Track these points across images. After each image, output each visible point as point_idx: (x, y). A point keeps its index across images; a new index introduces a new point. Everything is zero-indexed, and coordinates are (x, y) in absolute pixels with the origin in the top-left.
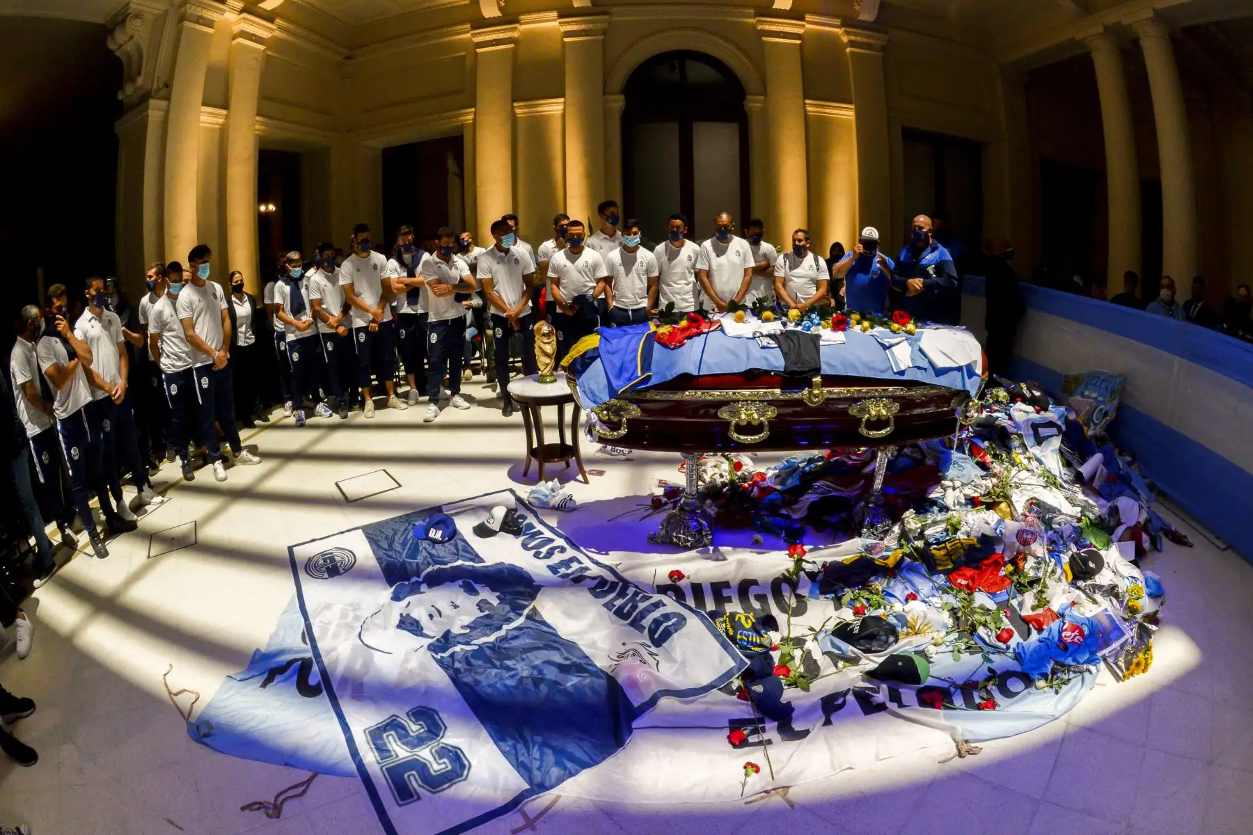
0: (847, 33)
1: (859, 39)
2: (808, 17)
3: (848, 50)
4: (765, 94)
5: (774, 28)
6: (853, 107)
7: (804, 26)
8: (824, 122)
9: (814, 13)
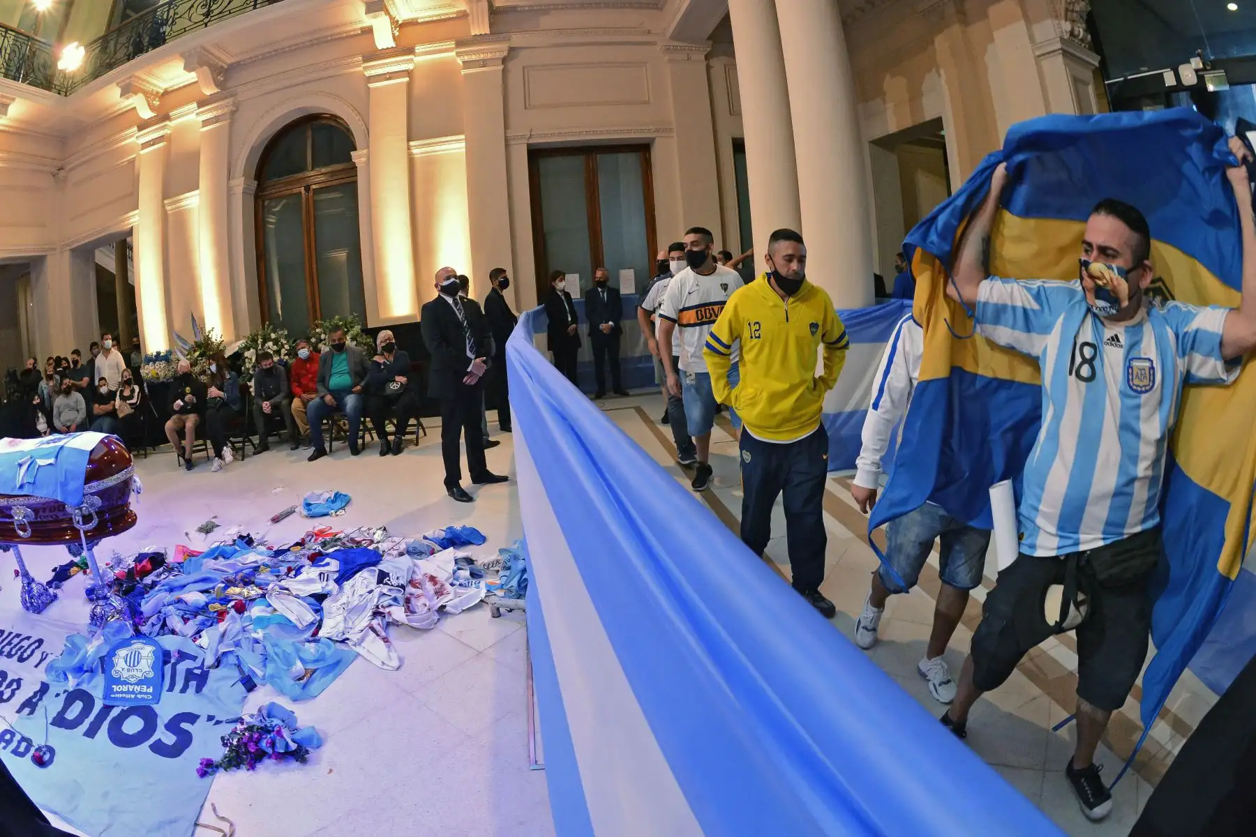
0: (458, 54)
1: (474, 57)
2: (419, 49)
3: (463, 72)
4: (368, 147)
5: (380, 71)
6: (462, 137)
7: (412, 60)
8: (431, 162)
9: (423, 42)
